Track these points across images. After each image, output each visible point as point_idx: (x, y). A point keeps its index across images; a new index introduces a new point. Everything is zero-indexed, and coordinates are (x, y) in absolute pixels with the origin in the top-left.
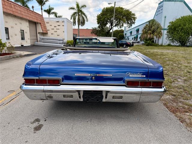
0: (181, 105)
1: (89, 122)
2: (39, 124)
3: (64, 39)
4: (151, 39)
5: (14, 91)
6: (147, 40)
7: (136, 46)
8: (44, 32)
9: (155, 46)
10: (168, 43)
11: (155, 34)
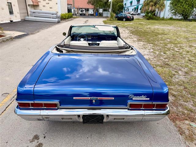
0: (181, 110)
1: (89, 138)
2: (38, 143)
3: (58, 12)
4: (153, 12)
5: (9, 94)
6: (148, 13)
7: (136, 19)
8: (34, 4)
9: (156, 20)
10: (170, 16)
11: (158, 6)
